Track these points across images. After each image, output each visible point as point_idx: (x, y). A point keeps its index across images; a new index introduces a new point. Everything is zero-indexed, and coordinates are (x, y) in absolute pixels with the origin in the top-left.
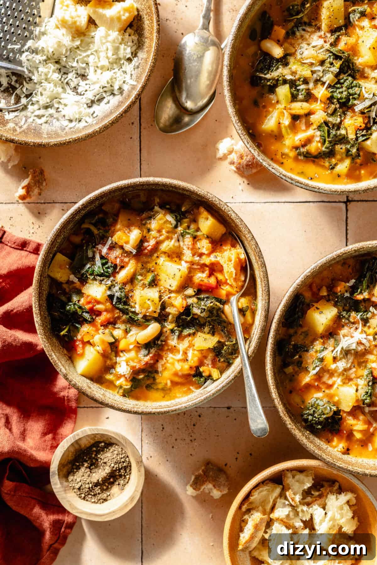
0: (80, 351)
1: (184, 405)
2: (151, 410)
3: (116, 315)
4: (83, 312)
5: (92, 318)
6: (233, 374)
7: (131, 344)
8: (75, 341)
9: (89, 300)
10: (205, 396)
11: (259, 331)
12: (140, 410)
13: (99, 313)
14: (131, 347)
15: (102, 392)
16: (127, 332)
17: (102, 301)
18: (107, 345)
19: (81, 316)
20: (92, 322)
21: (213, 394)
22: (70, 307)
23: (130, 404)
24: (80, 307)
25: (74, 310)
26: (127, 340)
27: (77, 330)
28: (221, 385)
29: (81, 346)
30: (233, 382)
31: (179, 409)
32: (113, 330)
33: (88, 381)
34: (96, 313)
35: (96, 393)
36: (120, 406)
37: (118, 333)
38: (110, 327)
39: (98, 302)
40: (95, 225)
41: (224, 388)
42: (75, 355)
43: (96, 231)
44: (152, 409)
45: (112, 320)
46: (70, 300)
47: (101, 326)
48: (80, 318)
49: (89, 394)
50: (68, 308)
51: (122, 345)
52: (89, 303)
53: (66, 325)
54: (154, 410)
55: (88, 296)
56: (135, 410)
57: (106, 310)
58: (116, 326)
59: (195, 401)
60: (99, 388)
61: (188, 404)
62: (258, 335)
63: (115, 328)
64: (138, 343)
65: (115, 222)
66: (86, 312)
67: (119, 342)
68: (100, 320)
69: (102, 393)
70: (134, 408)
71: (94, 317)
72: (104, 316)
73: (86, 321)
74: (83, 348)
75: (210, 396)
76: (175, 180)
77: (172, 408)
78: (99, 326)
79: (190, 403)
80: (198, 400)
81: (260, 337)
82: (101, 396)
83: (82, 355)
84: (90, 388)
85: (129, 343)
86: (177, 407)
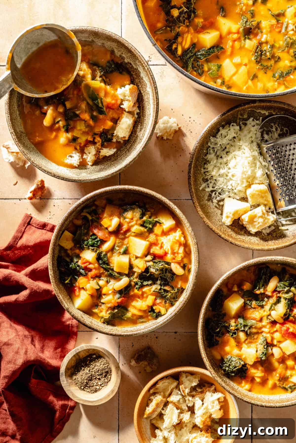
0: (77, 293)
1: (142, 331)
2: (121, 333)
3: (101, 272)
4: (80, 269)
5: (86, 273)
6: (174, 312)
7: (110, 290)
8: (75, 287)
9: (84, 261)
10: (155, 326)
11: (192, 286)
12: (114, 333)
13: (90, 270)
14: (110, 292)
15: (90, 320)
16: (108, 282)
17: (92, 262)
18: (95, 291)
19: (79, 271)
20: (86, 275)
21: (161, 325)
22: (72, 266)
23: (108, 329)
24: (78, 266)
25: (75, 267)
26: (108, 287)
27: (76, 280)
28: (167, 319)
29: (77, 290)
30: (174, 317)
31: (139, 333)
32: (99, 281)
33: (82, 313)
34: (89, 270)
35: (86, 321)
36: (102, 330)
37: (102, 283)
38: (97, 279)
39: (90, 263)
40: (90, 213)
41: (168, 321)
42: (74, 296)
43: (90, 218)
44: (122, 332)
45: (98, 275)
46: (72, 261)
47: (91, 278)
48: (78, 272)
49: (82, 322)
50: (71, 266)
51: (104, 291)
52: (85, 263)
53: (69, 276)
54: (123, 334)
55: (84, 259)
56: (111, 333)
57: (95, 268)
58: (101, 279)
59: (149, 329)
60: (88, 318)
61: (145, 330)
62: (191, 288)
63: (100, 280)
64: (114, 290)
65: (103, 212)
66: (83, 269)
67: (102, 288)
68: (91, 274)
69: (90, 321)
70: (110, 331)
71: (87, 272)
72: (94, 272)
73: (81, 274)
74: (79, 291)
75: (159, 325)
76: (141, 188)
77: (134, 333)
78: (90, 278)
79: (146, 330)
80: (151, 328)
81: (192, 289)
82: (90, 323)
83: (78, 296)
84: (83, 317)
85: (109, 289)
86: (138, 332)
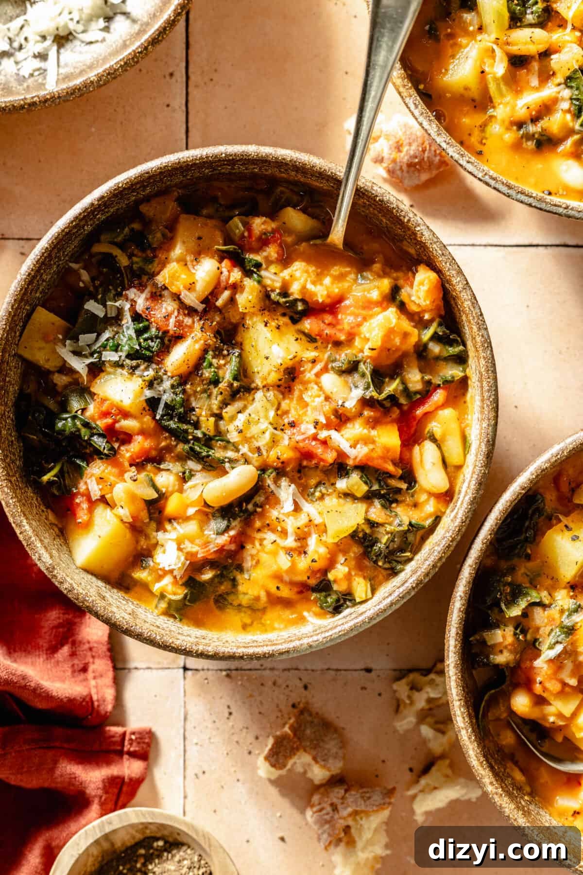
0: (82, 516)
1: (305, 641)
2: (235, 650)
3: (163, 444)
4: (92, 435)
5: (112, 449)
6: (414, 578)
7: (191, 505)
8: (74, 496)
9: (104, 408)
10: (351, 623)
11: (472, 487)
12: (211, 650)
13: (126, 438)
14: (191, 511)
15: (130, 607)
16: (184, 479)
17: (133, 411)
18: (142, 505)
19: (89, 443)
20: (111, 456)
21: (371, 619)
22: (65, 424)
23: (189, 636)
24: (86, 425)
25: (73, 430)
26: (185, 495)
27: (79, 472)
28: (388, 601)
29: (85, 506)
30: (413, 593)
31: (295, 650)
32: (155, 474)
33: (100, 584)
34: (121, 436)
35: (115, 609)
36: (169, 640)
37: (165, 480)
38: (149, 467)
39: (126, 415)
40: (122, 246)
41: (394, 608)
42: (72, 527)
43: (123, 261)
44: (238, 647)
45: (154, 453)
46: (64, 407)
47: (131, 465)
48: (86, 448)
49: (101, 612)
50: (60, 425)
51: (172, 506)
52: (106, 414)
53: (56, 462)
54: (241, 651)
55: (104, 400)
56: (201, 648)
57: (142, 432)
58: (162, 466)
59: (330, 633)
60: (124, 599)
61: (315, 638)
62: (470, 495)
63: (160, 470)
64: (206, 505)
65: (168, 242)
66: (100, 435)
67: (167, 499)
68: (128, 452)
69: (129, 610)
70: (197, 644)
71: (116, 445)
72: (138, 445)
73: (97, 453)
74: (91, 510)
75: (364, 622)
76: (302, 154)
77: (280, 647)
78: (127, 464)
79: (320, 638)
80: (337, 630)
81: (475, 498)
82: (127, 617)
83: (87, 526)
84: (104, 598)
85: (188, 502)
86: (291, 645)
